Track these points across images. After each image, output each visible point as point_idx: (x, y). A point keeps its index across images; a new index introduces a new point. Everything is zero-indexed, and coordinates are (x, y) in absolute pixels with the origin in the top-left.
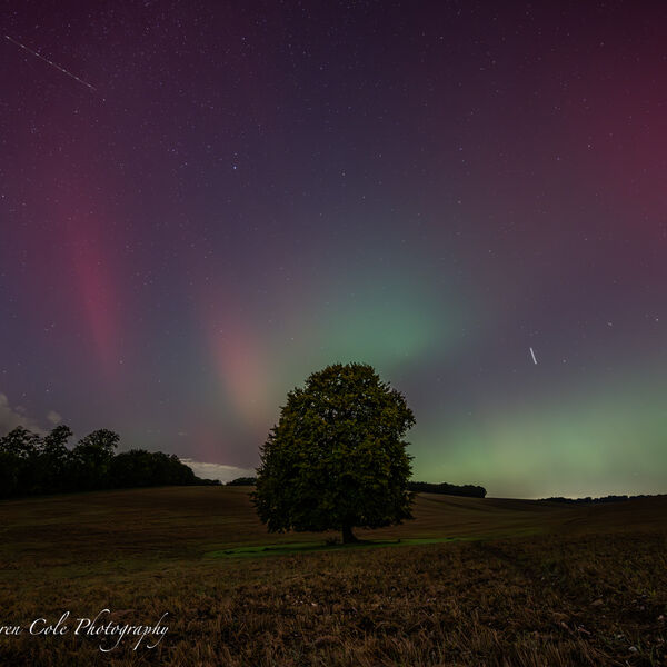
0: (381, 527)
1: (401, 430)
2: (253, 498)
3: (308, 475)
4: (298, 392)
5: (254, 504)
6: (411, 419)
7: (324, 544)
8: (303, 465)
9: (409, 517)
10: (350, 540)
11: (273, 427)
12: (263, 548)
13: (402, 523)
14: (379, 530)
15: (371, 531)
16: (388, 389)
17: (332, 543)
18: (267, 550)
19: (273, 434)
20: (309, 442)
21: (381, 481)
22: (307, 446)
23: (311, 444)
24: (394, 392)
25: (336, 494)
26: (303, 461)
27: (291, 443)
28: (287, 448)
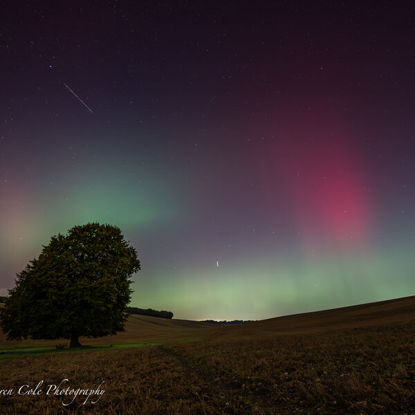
0: (101, 336)
1: (130, 273)
3: (54, 298)
4: (61, 237)
6: (138, 266)
7: (54, 348)
8: (51, 290)
9: (122, 330)
10: (75, 345)
11: (32, 260)
13: (116, 334)
14: (99, 338)
15: (93, 339)
16: (127, 246)
17: (60, 348)
19: (31, 265)
20: (60, 274)
21: (108, 306)
22: (58, 277)
23: (62, 276)
24: (131, 248)
25: (72, 313)
26: (52, 287)
27: (45, 273)
28: (40, 277)
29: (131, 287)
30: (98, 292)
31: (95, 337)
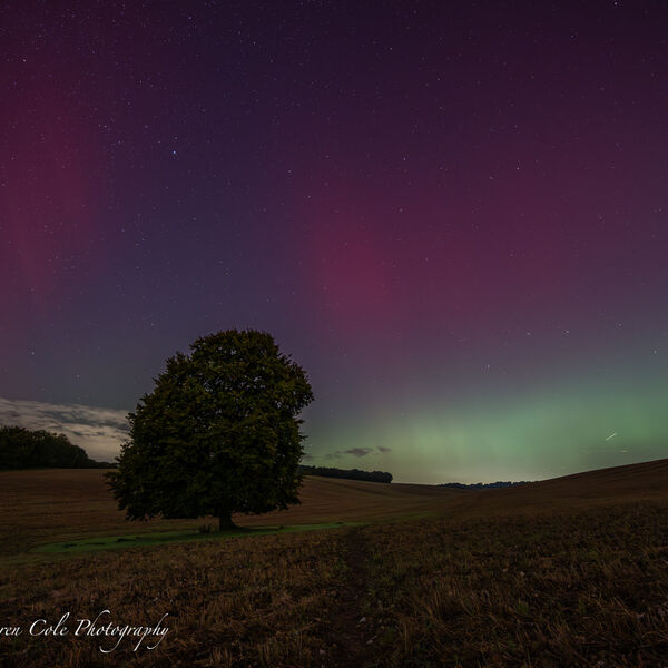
0: (264, 512)
1: (298, 407)
2: (109, 480)
3: (177, 453)
4: (181, 357)
5: (110, 487)
6: (310, 395)
7: (197, 532)
8: (171, 441)
9: (296, 501)
10: (227, 526)
11: (142, 396)
12: (116, 538)
13: (287, 508)
14: (264, 516)
15: (255, 517)
16: (288, 363)
17: (205, 531)
18: (120, 541)
19: (143, 404)
20: (183, 415)
21: (265, 461)
22: (181, 419)
23: (185, 417)
24: (295, 366)
25: (211, 475)
26: (173, 435)
27: (160, 415)
28: (153, 420)
29: (302, 429)
30: (244, 440)
31: (258, 514)
